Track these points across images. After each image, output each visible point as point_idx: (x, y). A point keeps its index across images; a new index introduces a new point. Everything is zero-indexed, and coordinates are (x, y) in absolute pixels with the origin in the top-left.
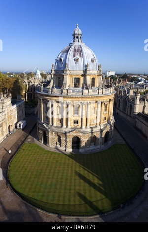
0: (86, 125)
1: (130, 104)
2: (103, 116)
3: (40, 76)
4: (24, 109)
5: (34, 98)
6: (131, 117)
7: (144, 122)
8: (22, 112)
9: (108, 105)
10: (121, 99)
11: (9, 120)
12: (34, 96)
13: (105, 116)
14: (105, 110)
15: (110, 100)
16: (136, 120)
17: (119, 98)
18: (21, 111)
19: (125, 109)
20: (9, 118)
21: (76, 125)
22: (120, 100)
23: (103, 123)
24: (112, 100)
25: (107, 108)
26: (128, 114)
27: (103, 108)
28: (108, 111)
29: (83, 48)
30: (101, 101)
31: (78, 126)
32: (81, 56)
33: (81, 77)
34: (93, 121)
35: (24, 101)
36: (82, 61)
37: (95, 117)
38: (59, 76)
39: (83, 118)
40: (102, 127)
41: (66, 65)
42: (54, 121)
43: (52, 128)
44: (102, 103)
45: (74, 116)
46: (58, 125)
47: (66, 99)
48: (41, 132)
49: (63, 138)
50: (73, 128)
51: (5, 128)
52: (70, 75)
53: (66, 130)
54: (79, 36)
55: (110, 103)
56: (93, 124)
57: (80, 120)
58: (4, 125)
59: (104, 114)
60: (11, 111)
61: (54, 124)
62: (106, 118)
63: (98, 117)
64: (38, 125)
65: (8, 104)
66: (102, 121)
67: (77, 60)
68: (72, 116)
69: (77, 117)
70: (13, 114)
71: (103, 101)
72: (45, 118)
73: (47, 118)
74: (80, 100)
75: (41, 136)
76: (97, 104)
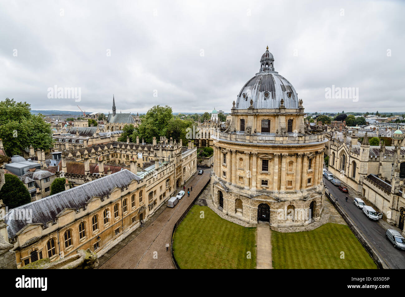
0: (279, 188)
1: (352, 160)
2: (306, 177)
3: (217, 119)
4: (196, 160)
5: (209, 146)
6: (356, 182)
7: (380, 191)
8: (194, 163)
9: (313, 161)
10: (336, 152)
11: (177, 173)
12: (208, 143)
13: (310, 177)
14: (310, 167)
15: (317, 153)
16: (365, 187)
17: (332, 151)
18: (192, 162)
19: (343, 167)
20: (177, 169)
21: (264, 186)
22: (334, 153)
23: (307, 187)
24: (321, 153)
25: (313, 165)
26: (350, 176)
27: (306, 164)
28: (315, 169)
29: (276, 79)
30: (302, 153)
31: (268, 188)
32: (273, 89)
33: (272, 119)
34: (290, 183)
35: (196, 149)
36: (274, 96)
37: (293, 176)
38: (241, 118)
39: (276, 178)
40: (305, 194)
41: (252, 102)
42: (233, 178)
43: (231, 187)
44: (304, 156)
45: (262, 174)
46: (239, 184)
47: (250, 148)
48: (216, 192)
49: (245, 203)
50: (260, 191)
51: (173, 183)
52: (256, 116)
53: (250, 193)
54: (270, 62)
55: (318, 157)
56: (290, 187)
57: (271, 180)
58: (172, 178)
59: (308, 173)
60: (181, 161)
61: (233, 183)
62: (312, 180)
63: (299, 178)
64: (212, 182)
65: (178, 152)
66: (304, 185)
67: (266, 95)
68: (259, 173)
69: (267, 174)
70: (182, 165)
71: (305, 153)
72: (222, 173)
73: (224, 173)
74: (271, 151)
75: (215, 198)
76: (297, 158)
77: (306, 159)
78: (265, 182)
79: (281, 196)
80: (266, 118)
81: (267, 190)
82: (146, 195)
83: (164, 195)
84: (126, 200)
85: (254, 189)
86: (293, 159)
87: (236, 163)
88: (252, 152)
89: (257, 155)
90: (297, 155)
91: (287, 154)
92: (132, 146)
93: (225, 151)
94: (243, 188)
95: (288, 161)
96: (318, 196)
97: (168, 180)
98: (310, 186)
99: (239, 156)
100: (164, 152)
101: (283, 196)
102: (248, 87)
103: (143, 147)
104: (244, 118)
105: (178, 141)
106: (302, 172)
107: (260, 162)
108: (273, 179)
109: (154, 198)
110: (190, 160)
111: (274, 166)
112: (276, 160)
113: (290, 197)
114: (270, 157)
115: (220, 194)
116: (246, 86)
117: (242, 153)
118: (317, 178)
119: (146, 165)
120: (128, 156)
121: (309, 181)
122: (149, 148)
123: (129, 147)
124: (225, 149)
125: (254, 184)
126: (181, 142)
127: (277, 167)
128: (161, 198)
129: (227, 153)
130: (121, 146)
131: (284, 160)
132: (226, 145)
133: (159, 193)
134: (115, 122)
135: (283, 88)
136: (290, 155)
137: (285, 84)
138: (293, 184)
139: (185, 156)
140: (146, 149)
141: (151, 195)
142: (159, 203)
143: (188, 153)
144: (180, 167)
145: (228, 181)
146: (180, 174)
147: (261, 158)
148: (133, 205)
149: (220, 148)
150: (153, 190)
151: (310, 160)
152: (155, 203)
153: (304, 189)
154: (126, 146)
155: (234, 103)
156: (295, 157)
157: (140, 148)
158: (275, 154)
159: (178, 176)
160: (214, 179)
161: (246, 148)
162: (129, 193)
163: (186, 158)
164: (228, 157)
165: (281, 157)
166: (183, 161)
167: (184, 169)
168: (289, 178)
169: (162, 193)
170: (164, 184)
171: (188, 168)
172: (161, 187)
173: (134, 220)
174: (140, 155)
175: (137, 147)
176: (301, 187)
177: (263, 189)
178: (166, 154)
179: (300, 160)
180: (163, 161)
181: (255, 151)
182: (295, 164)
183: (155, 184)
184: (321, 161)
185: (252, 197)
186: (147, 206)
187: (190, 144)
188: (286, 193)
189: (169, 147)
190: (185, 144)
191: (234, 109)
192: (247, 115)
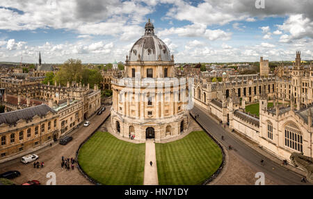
0: (160, 116)
2: (177, 106)
3: (117, 68)
4: (100, 99)
8: (98, 102)
11: (84, 109)
12: (110, 87)
13: (179, 106)
19: (200, 97)
21: (150, 115)
23: (178, 112)
29: (155, 40)
31: (152, 116)
32: (153, 47)
33: (153, 68)
34: (167, 111)
35: (100, 91)
36: (154, 52)
38: (132, 67)
39: (157, 109)
40: (177, 117)
41: (139, 56)
42: (127, 112)
43: (126, 118)
45: (148, 107)
46: (132, 116)
48: (115, 122)
49: (136, 129)
50: (147, 119)
51: (81, 116)
52: (143, 66)
53: (140, 121)
54: (151, 29)
56: (167, 114)
57: (154, 111)
58: (80, 112)
59: (178, 104)
60: (88, 100)
61: (127, 115)
63: (172, 107)
64: (112, 115)
65: (85, 93)
66: (176, 112)
67: (149, 51)
68: (146, 107)
69: (151, 107)
70: (89, 103)
72: (119, 108)
73: (121, 108)
75: (114, 126)
78: (150, 113)
79: (161, 121)
80: (150, 67)
81: (152, 118)
82: (59, 123)
83: (74, 124)
84: (43, 125)
85: (142, 118)
92: (51, 88)
94: (135, 118)
96: (185, 117)
97: (77, 113)
98: (180, 111)
100: (74, 93)
101: (163, 121)
102: (137, 46)
103: (59, 89)
104: (135, 67)
105: (86, 85)
106: (174, 103)
109: (66, 125)
110: (95, 99)
113: (168, 121)
115: (118, 123)
116: (135, 44)
119: (61, 102)
120: (48, 95)
121: (179, 108)
122: (64, 89)
123: (49, 89)
125: (142, 114)
126: (88, 86)
128: (71, 126)
130: (43, 87)
132: (121, 88)
133: (69, 122)
134: (40, 70)
135: (160, 47)
137: (162, 44)
138: (169, 112)
139: (91, 96)
140: (61, 90)
141: (63, 123)
142: (69, 129)
143: (93, 95)
144: (87, 104)
145: (123, 114)
146: (87, 109)
148: (49, 128)
149: (117, 90)
150: (65, 120)
152: (66, 129)
153: (176, 114)
154: (47, 87)
155: (127, 57)
157: (57, 90)
159: (85, 111)
160: (113, 113)
162: (46, 120)
163: (92, 98)
167: (90, 106)
168: (166, 108)
169: (72, 122)
170: (74, 116)
171: (93, 105)
172: (71, 118)
173: (49, 138)
174: (57, 95)
175: (55, 88)
176: (174, 113)
177: (149, 117)
178: (76, 95)
180: (74, 99)
183: (66, 116)
185: (141, 124)
186: (59, 130)
187: (96, 87)
188: (165, 118)
189: (78, 89)
190: (91, 87)
191: (127, 61)
192: (136, 65)
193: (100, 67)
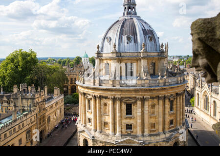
0: (143, 132)
1: (213, 99)
2: (168, 119)
4: (63, 108)
8: (60, 112)
9: (175, 102)
11: (40, 123)
13: (172, 118)
14: (171, 109)
15: (178, 94)
18: (59, 111)
20: (40, 120)
21: (129, 131)
22: (198, 94)
23: (170, 128)
24: (181, 95)
25: (174, 106)
26: (212, 116)
27: (168, 106)
28: (177, 110)
30: (163, 95)
31: (132, 132)
32: (134, 33)
34: (153, 126)
35: (63, 97)
36: (136, 40)
37: (156, 118)
38: (106, 62)
39: (139, 121)
40: (168, 135)
41: (114, 46)
43: (96, 134)
44: (165, 97)
45: (126, 118)
47: (114, 93)
48: (82, 141)
50: (124, 136)
52: (120, 60)
53: (115, 139)
54: (132, 6)
55: (179, 98)
56: (154, 129)
57: (135, 123)
58: (34, 129)
59: (170, 115)
60: (45, 109)
61: (99, 130)
62: (174, 121)
63: (161, 119)
65: (40, 100)
66: (167, 126)
67: (129, 39)
68: (123, 118)
69: (131, 118)
70: (46, 114)
71: (166, 95)
72: (87, 120)
73: (90, 120)
74: (133, 95)
76: (158, 100)
77: (167, 101)
78: (129, 127)
79: (145, 139)
80: (129, 62)
81: (132, 134)
85: (118, 134)
86: (155, 101)
87: (101, 108)
88: (116, 97)
89: (121, 100)
90: (158, 98)
91: (149, 97)
93: (90, 97)
95: (150, 103)
97: (29, 132)
98: (173, 127)
99: (103, 101)
100: (24, 101)
101: (147, 139)
102: (112, 31)
105: (42, 88)
106: (164, 114)
107: (124, 107)
108: (137, 122)
110: (56, 108)
111: (137, 110)
112: (139, 103)
113: (154, 140)
114: (134, 101)
115: (86, 142)
116: (110, 29)
117: (106, 98)
118: (178, 119)
121: (171, 122)
124: (89, 94)
125: (118, 129)
126: (46, 90)
127: (140, 110)
129: (91, 99)
131: (146, 103)
132: (90, 91)
135: (145, 32)
136: (152, 98)
137: (147, 28)
138: (157, 127)
139: (50, 104)
143: (53, 102)
144: (44, 117)
145: (92, 128)
146: (44, 124)
147: (124, 103)
149: (84, 94)
151: (171, 102)
153: (167, 131)
155: (98, 48)
156: (157, 99)
158: (137, 97)
159: (42, 126)
161: (109, 93)
163: (51, 107)
164: (92, 102)
165: (143, 100)
166: (47, 110)
167: (49, 118)
168: (153, 121)
170: (24, 136)
171: (53, 117)
172: (20, 140)
176: (164, 129)
177: (128, 133)
178: (26, 103)
179: (161, 102)
180: (23, 111)
181: (118, 95)
182: (157, 107)
183: (12, 137)
184: (181, 102)
185: (116, 142)
187: (56, 91)
188: (150, 135)
189: (29, 95)
190: (51, 92)
191: (98, 53)
192: (111, 59)
193: (62, 62)
